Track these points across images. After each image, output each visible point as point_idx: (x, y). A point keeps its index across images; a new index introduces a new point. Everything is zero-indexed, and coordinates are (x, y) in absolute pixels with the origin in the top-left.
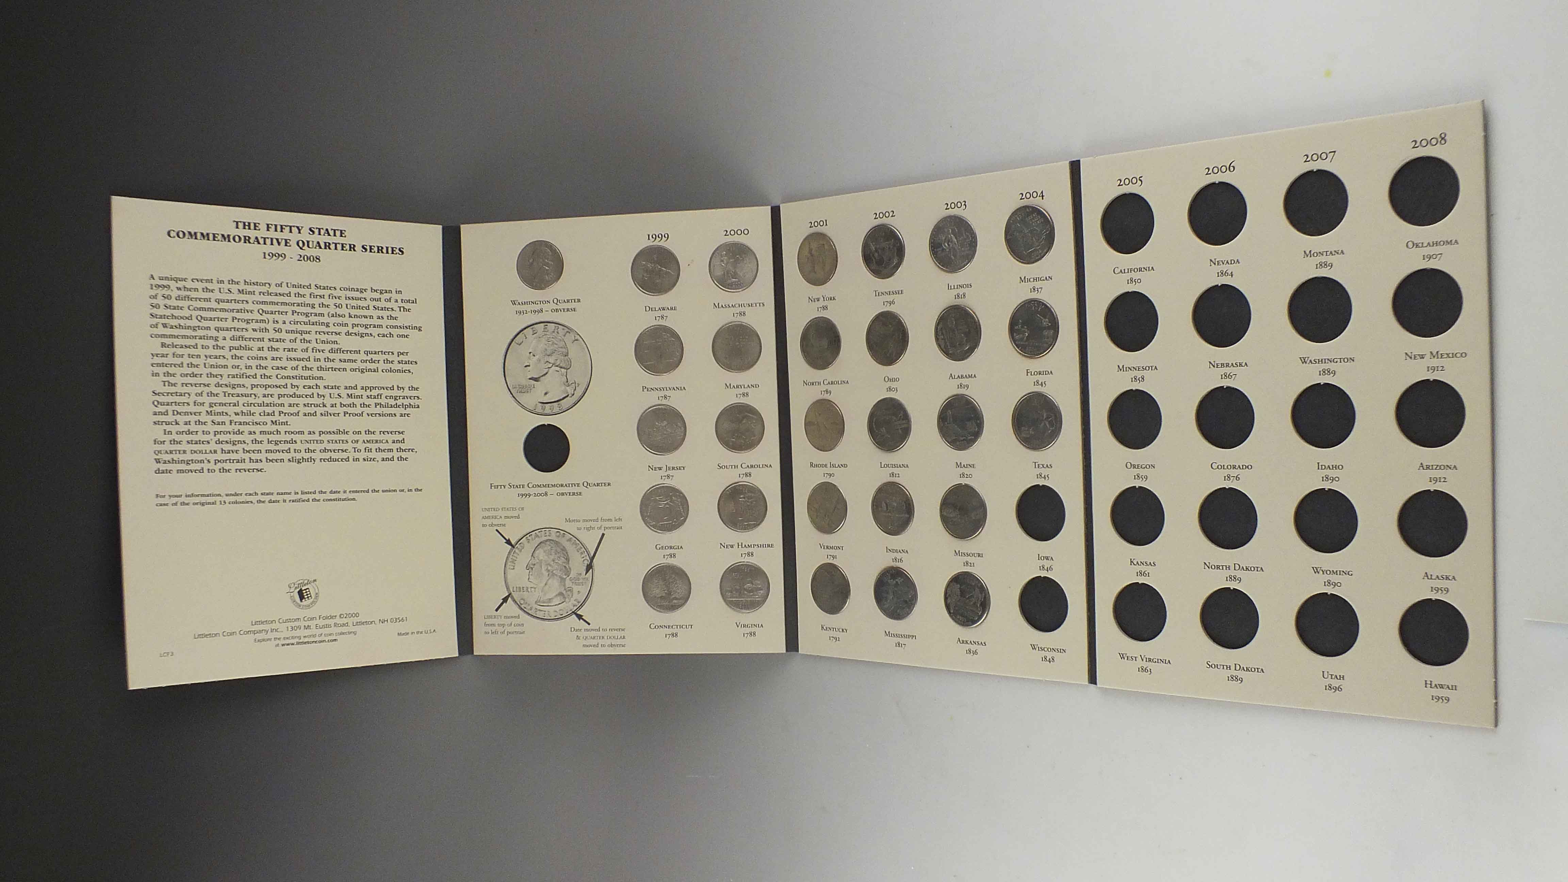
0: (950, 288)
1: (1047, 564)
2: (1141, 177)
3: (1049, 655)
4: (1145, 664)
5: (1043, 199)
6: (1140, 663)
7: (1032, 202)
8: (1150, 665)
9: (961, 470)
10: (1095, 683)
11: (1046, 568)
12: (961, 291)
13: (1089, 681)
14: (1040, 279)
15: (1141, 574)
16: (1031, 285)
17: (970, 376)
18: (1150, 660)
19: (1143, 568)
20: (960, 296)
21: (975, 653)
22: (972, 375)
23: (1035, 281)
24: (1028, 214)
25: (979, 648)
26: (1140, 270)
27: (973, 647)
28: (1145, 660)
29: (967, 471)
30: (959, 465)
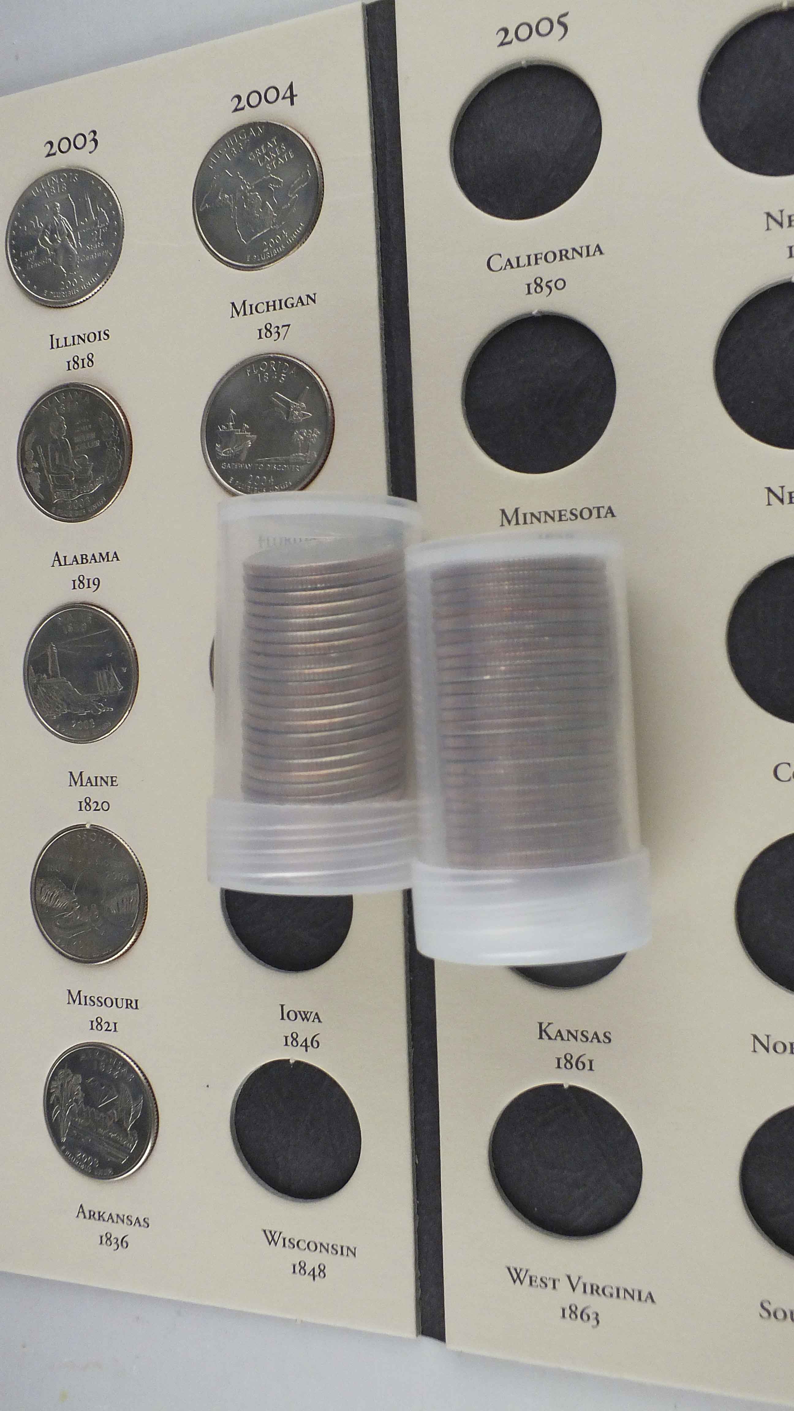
0: (55, 346)
1: (305, 1030)
2: (565, 15)
3: (313, 1260)
4: (581, 1300)
5: (292, 103)
6: (565, 1296)
7: (265, 113)
8: (595, 1303)
9: (81, 793)
10: (441, 1336)
11: (301, 1040)
12: (82, 350)
13: (417, 1329)
14: (283, 304)
15: (569, 1062)
16: (259, 320)
17: (105, 557)
18: (595, 1290)
19: (575, 1048)
20: (80, 362)
21: (123, 1243)
22: (107, 554)
23: (271, 308)
24: (255, 143)
25: (133, 1233)
26: (563, 255)
27: (118, 1230)
28: (580, 1288)
29: (97, 794)
30: (76, 779)
